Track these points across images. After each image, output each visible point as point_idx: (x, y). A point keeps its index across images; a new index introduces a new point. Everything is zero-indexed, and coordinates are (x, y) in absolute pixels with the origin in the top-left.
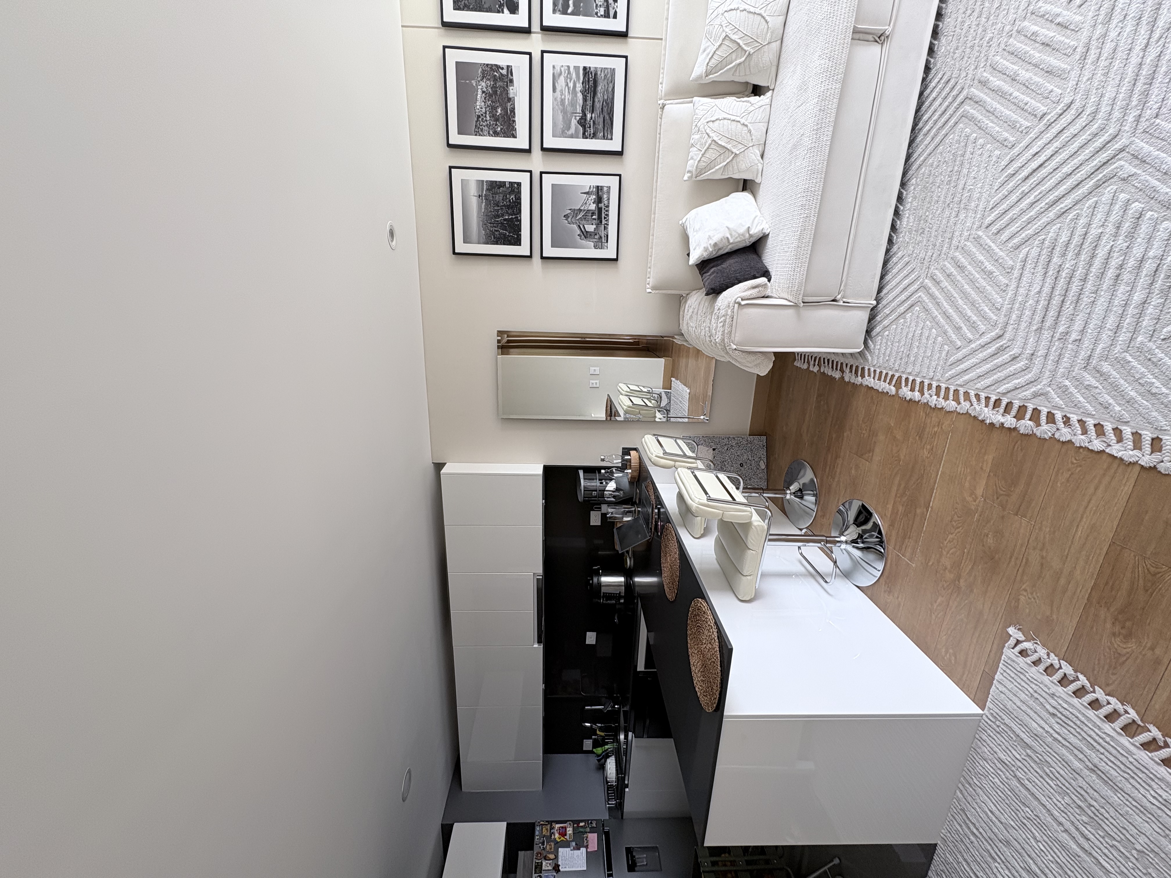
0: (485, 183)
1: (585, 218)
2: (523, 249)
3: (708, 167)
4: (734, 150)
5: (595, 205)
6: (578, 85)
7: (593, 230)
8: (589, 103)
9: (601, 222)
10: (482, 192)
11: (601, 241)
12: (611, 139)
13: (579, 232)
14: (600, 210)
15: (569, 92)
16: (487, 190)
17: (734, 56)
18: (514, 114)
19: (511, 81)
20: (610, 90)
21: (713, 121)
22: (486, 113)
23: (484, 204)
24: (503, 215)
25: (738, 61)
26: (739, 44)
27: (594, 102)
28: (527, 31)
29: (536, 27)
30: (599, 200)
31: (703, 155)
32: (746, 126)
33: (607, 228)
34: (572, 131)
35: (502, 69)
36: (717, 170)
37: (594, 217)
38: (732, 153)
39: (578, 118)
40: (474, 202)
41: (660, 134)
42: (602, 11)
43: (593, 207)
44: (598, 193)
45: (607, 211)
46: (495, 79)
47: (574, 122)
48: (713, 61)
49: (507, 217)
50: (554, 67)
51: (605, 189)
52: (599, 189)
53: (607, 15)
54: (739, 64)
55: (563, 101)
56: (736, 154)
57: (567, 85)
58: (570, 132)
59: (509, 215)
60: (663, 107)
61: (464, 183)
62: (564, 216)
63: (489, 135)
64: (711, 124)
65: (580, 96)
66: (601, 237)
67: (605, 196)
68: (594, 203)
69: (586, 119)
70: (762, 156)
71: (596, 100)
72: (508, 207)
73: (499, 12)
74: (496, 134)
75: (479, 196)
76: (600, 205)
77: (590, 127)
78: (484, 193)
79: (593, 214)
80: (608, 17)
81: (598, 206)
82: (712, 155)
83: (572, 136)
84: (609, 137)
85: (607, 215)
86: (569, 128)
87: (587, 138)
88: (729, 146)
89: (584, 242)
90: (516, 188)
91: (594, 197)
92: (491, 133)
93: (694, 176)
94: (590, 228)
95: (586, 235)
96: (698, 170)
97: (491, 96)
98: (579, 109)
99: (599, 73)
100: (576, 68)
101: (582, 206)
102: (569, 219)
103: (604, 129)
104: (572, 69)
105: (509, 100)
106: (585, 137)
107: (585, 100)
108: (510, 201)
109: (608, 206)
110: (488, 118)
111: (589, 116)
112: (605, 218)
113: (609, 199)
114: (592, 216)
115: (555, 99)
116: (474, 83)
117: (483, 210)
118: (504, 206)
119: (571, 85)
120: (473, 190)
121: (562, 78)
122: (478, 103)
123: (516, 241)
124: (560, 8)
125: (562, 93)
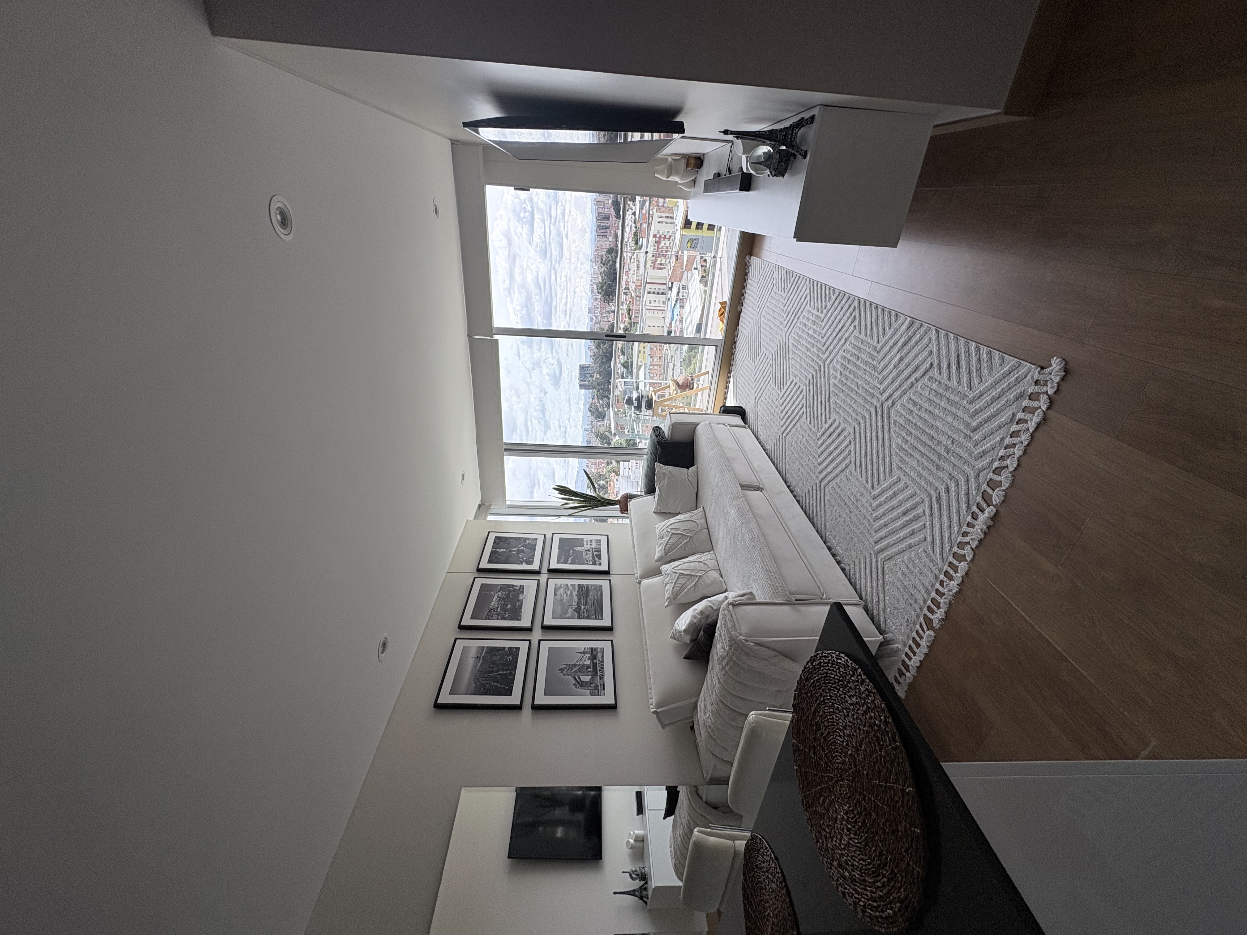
0: (485, 649)
1: (580, 670)
2: (514, 699)
3: (682, 589)
4: (698, 574)
5: (590, 661)
6: (574, 592)
7: (588, 680)
8: (583, 601)
9: (597, 673)
10: (482, 654)
11: (598, 689)
12: (602, 619)
13: (574, 682)
14: (595, 665)
15: (567, 596)
16: (486, 653)
17: (681, 540)
18: (522, 608)
19: (522, 592)
20: (599, 594)
21: (677, 567)
22: (498, 607)
23: (480, 663)
24: (497, 671)
25: (685, 541)
26: (682, 534)
27: (586, 600)
28: (538, 573)
29: (544, 570)
30: (593, 657)
31: (675, 584)
32: (701, 562)
33: (603, 678)
34: (569, 614)
35: (516, 586)
36: (689, 589)
37: (589, 670)
38: (697, 576)
39: (574, 608)
40: (471, 662)
41: (640, 596)
42: (591, 563)
43: (588, 662)
44: (592, 652)
45: (602, 665)
46: (510, 591)
47: (570, 611)
48: (668, 546)
49: (501, 673)
50: (556, 585)
51: (599, 650)
52: (593, 650)
53: (594, 564)
54: (687, 543)
55: (561, 600)
56: (700, 576)
57: (566, 592)
58: (567, 616)
59: (504, 670)
60: (640, 583)
61: (465, 649)
62: (560, 670)
63: (498, 619)
64: (676, 568)
65: (576, 598)
66: (597, 686)
67: (599, 654)
68: (588, 659)
69: (580, 609)
70: (722, 576)
71: (588, 599)
72: (504, 665)
73: (519, 564)
74: (503, 618)
75: (477, 657)
76: (595, 661)
77: (584, 613)
78: (483, 654)
79: (588, 667)
80: (596, 565)
81: (592, 660)
82: (681, 581)
83: (569, 618)
84: (600, 618)
85: (603, 668)
86: (566, 613)
87: (581, 619)
88: (693, 574)
89: (580, 690)
90: (515, 652)
91: (589, 655)
92: (499, 618)
93: (672, 599)
94: (587, 679)
95: (582, 684)
96: (675, 594)
97: (504, 599)
98: (575, 604)
99: (590, 587)
100: (573, 586)
101: (577, 662)
102: (565, 672)
103: (595, 613)
104: (569, 585)
105: (519, 601)
106: (579, 618)
107: (579, 599)
108: (507, 660)
109: (603, 662)
110: (499, 610)
111: (583, 607)
112: (600, 670)
113: (603, 656)
114: (587, 669)
115: (555, 599)
116: (492, 593)
117: (478, 668)
118: (501, 664)
119: (569, 592)
120: (473, 653)
121: (562, 590)
122: (493, 603)
123: (509, 692)
124: (562, 561)
125: (561, 596)
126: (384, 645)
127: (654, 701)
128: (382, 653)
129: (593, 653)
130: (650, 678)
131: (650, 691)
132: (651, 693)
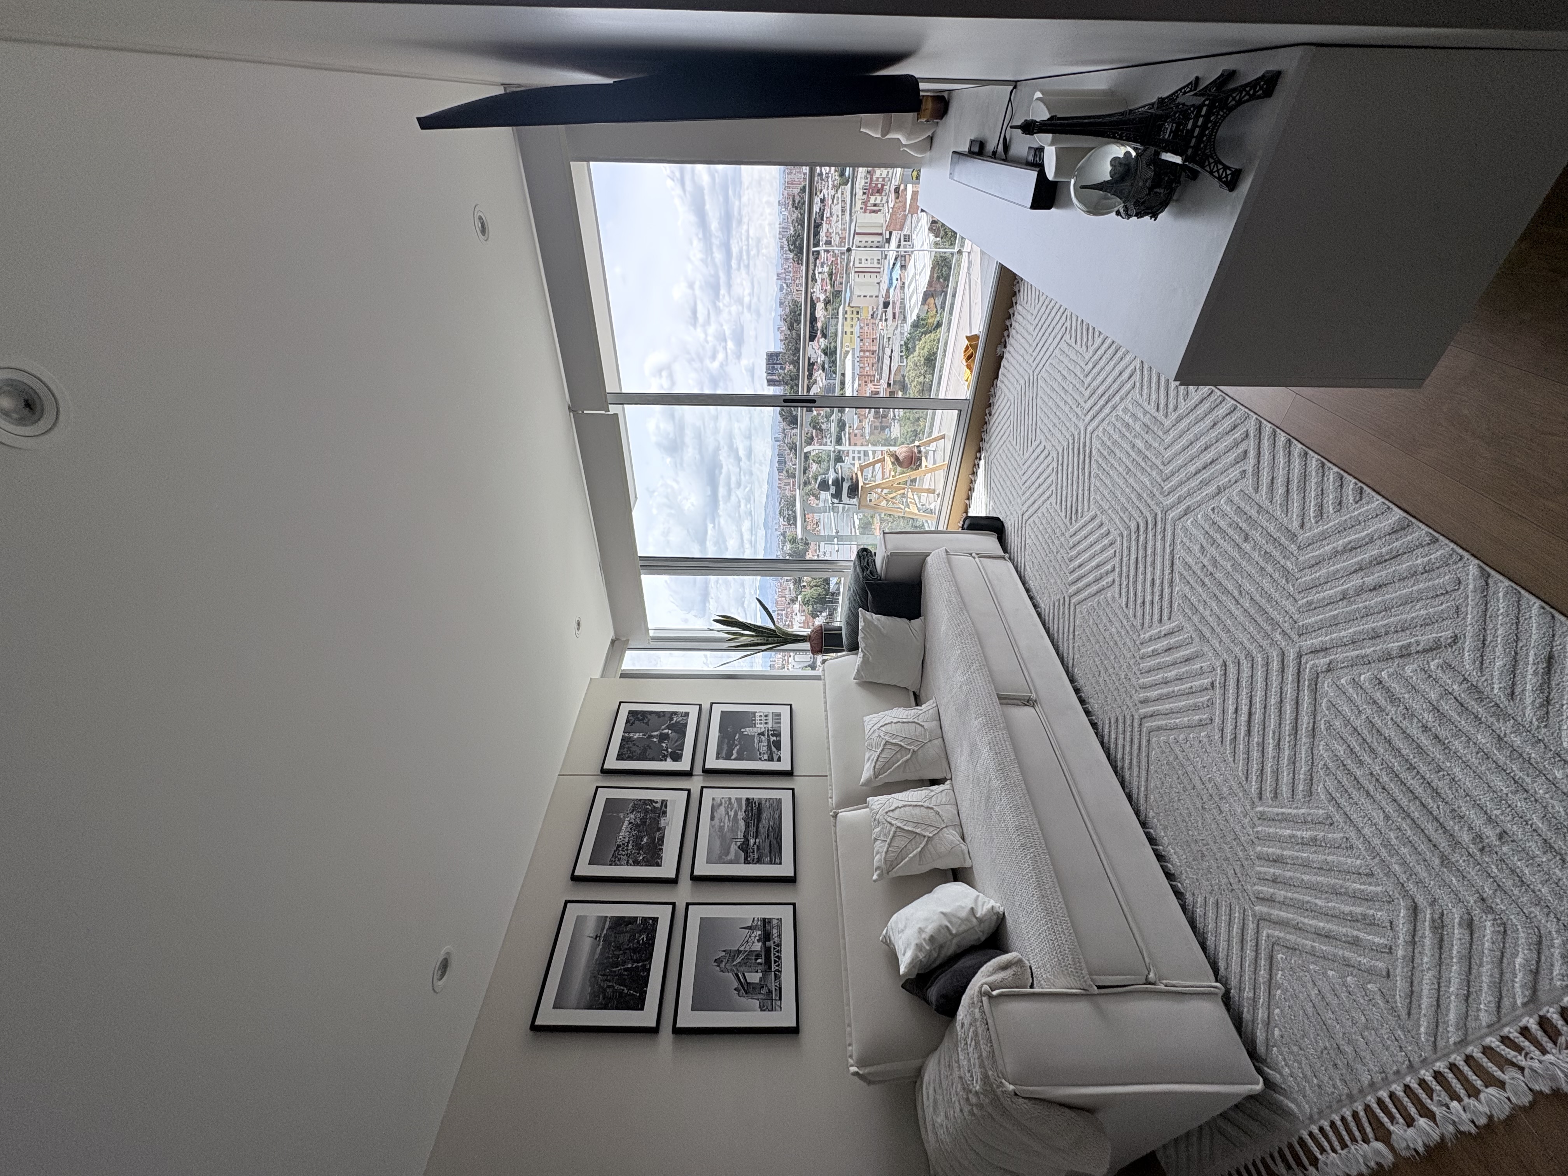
0: (608, 920)
1: (745, 962)
2: (647, 1016)
3: (901, 856)
4: (927, 834)
5: (760, 944)
6: (739, 813)
7: (757, 981)
8: (752, 829)
9: (770, 968)
10: (602, 930)
11: (771, 998)
12: (780, 863)
13: (736, 984)
14: (768, 951)
15: (729, 820)
16: (610, 928)
17: (899, 756)
18: (663, 842)
19: (665, 813)
20: (777, 816)
21: (893, 811)
22: (628, 842)
23: (600, 947)
24: (624, 963)
25: (905, 759)
26: (901, 746)
27: (758, 827)
28: (688, 774)
29: (698, 770)
30: (766, 937)
31: (889, 845)
32: (932, 808)
33: (780, 977)
34: (732, 856)
35: (657, 802)
36: (912, 858)
37: (759, 961)
38: (925, 836)
39: (739, 844)
40: (586, 944)
41: (836, 841)
42: (766, 757)
43: (758, 946)
44: (764, 927)
45: (778, 952)
46: (646, 811)
47: (734, 848)
48: (879, 763)
49: (630, 966)
50: (713, 799)
51: (775, 922)
52: (766, 922)
53: (771, 759)
54: (907, 761)
55: (721, 828)
56: (929, 837)
57: (728, 813)
58: (729, 858)
59: (634, 961)
60: (835, 816)
61: (580, 921)
62: (716, 960)
63: (628, 864)
64: (891, 814)
65: (742, 824)
66: (770, 992)
67: (775, 931)
68: (758, 941)
69: (748, 845)
70: (963, 839)
71: (761, 826)
72: (634, 950)
73: (661, 760)
74: (636, 863)
75: (597, 936)
76: (768, 944)
77: (753, 852)
78: (605, 932)
79: (758, 956)
80: (772, 760)
81: (764, 944)
82: (900, 842)
83: (731, 862)
84: (778, 861)
85: (779, 958)
86: (728, 854)
87: (749, 863)
88: (918, 831)
89: (744, 1000)
90: (650, 924)
91: (759, 932)
92: (631, 862)
93: (885, 872)
94: (754, 977)
95: (747, 989)
96: (888, 863)
97: (638, 826)
98: (740, 835)
99: (763, 802)
100: (739, 800)
101: (742, 945)
102: (723, 965)
103: (770, 853)
104: (733, 800)
105: (659, 829)
106: (746, 862)
107: (747, 826)
108: (638, 942)
109: (779, 945)
110: (630, 847)
111: (752, 841)
112: (775, 962)
113: (780, 935)
114: (756, 959)
115: (712, 826)
116: (622, 816)
117: (596, 957)
118: (629, 949)
119: (732, 814)
120: (590, 929)
121: (722, 809)
122: (622, 833)
123: (638, 1004)
124: (724, 755)
125: (721, 821)
126: (445, 965)
127: (854, 1050)
128: (440, 979)
129: (766, 928)
130: (848, 1005)
131: (848, 1029)
132: (850, 1034)
